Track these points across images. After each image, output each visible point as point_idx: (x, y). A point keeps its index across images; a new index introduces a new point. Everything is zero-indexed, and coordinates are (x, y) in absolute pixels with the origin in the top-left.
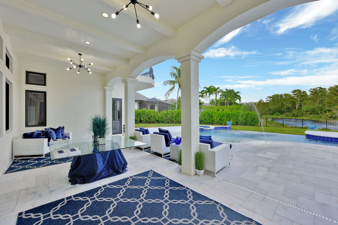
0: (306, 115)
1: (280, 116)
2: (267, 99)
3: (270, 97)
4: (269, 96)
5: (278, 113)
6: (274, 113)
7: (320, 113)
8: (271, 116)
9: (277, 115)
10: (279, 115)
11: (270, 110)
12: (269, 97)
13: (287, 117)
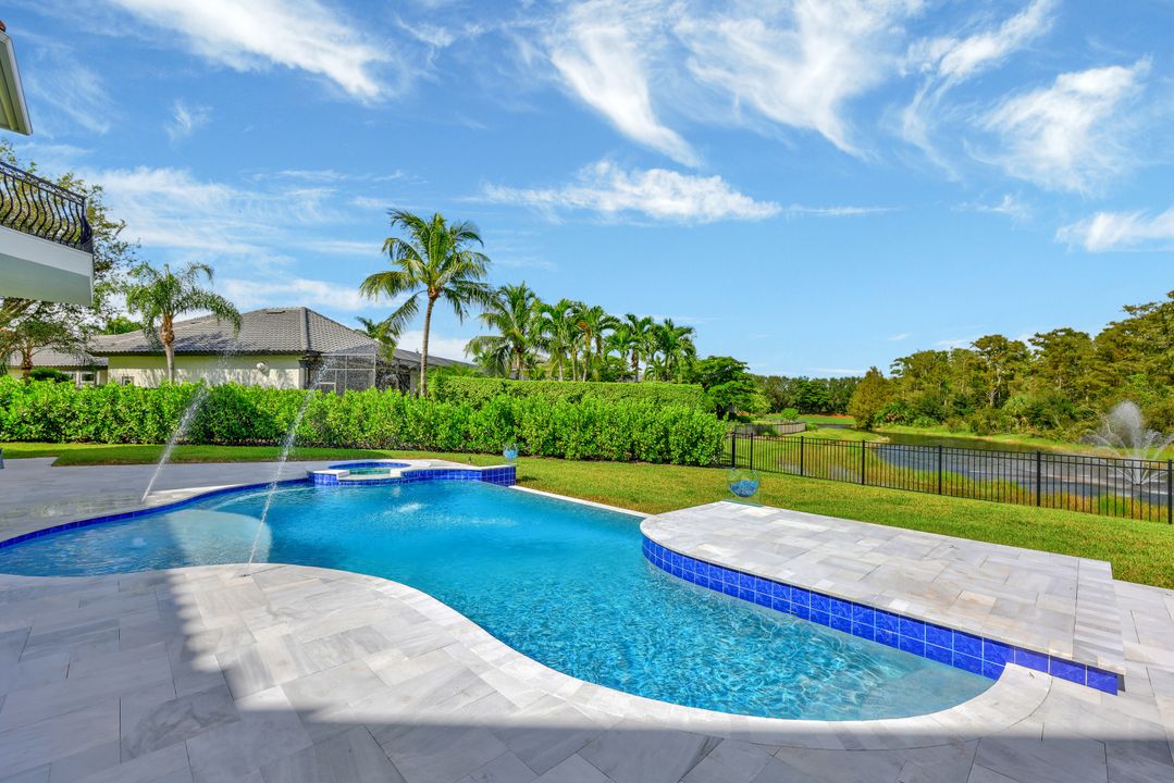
0: (1017, 426)
1: (934, 429)
2: (896, 368)
3: (906, 361)
4: (903, 357)
5: (926, 419)
6: (916, 417)
7: (1057, 422)
8: (905, 427)
9: (922, 425)
10: (929, 425)
11: (903, 405)
12: (901, 360)
13: (952, 432)
